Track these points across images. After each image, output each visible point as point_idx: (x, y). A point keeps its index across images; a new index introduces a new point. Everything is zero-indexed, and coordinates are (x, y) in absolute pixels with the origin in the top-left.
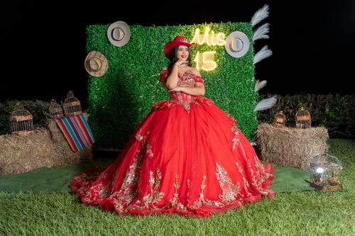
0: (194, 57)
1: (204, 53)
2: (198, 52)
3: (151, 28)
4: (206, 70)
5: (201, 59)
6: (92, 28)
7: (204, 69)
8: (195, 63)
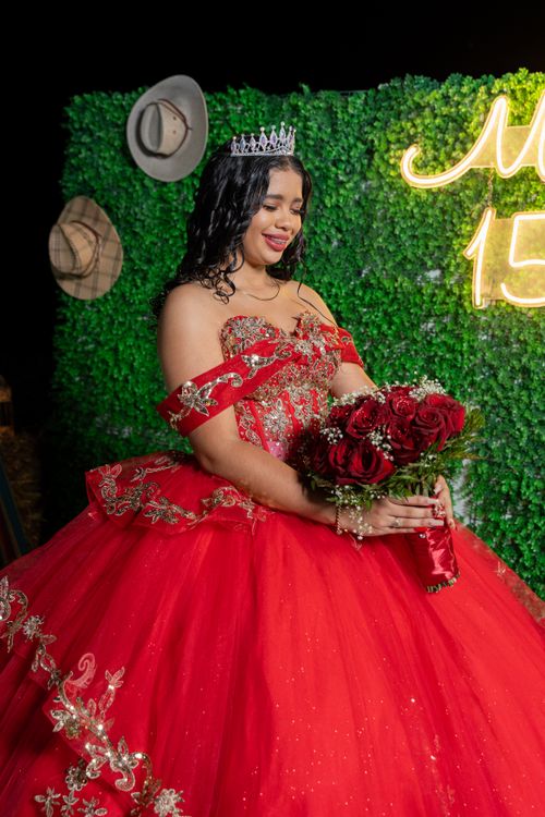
0: (470, 236)
1: (520, 220)
2: (490, 214)
3: (293, 98)
4: (522, 302)
5: (499, 245)
6: (83, 109)
7: (507, 294)
8: (469, 265)
